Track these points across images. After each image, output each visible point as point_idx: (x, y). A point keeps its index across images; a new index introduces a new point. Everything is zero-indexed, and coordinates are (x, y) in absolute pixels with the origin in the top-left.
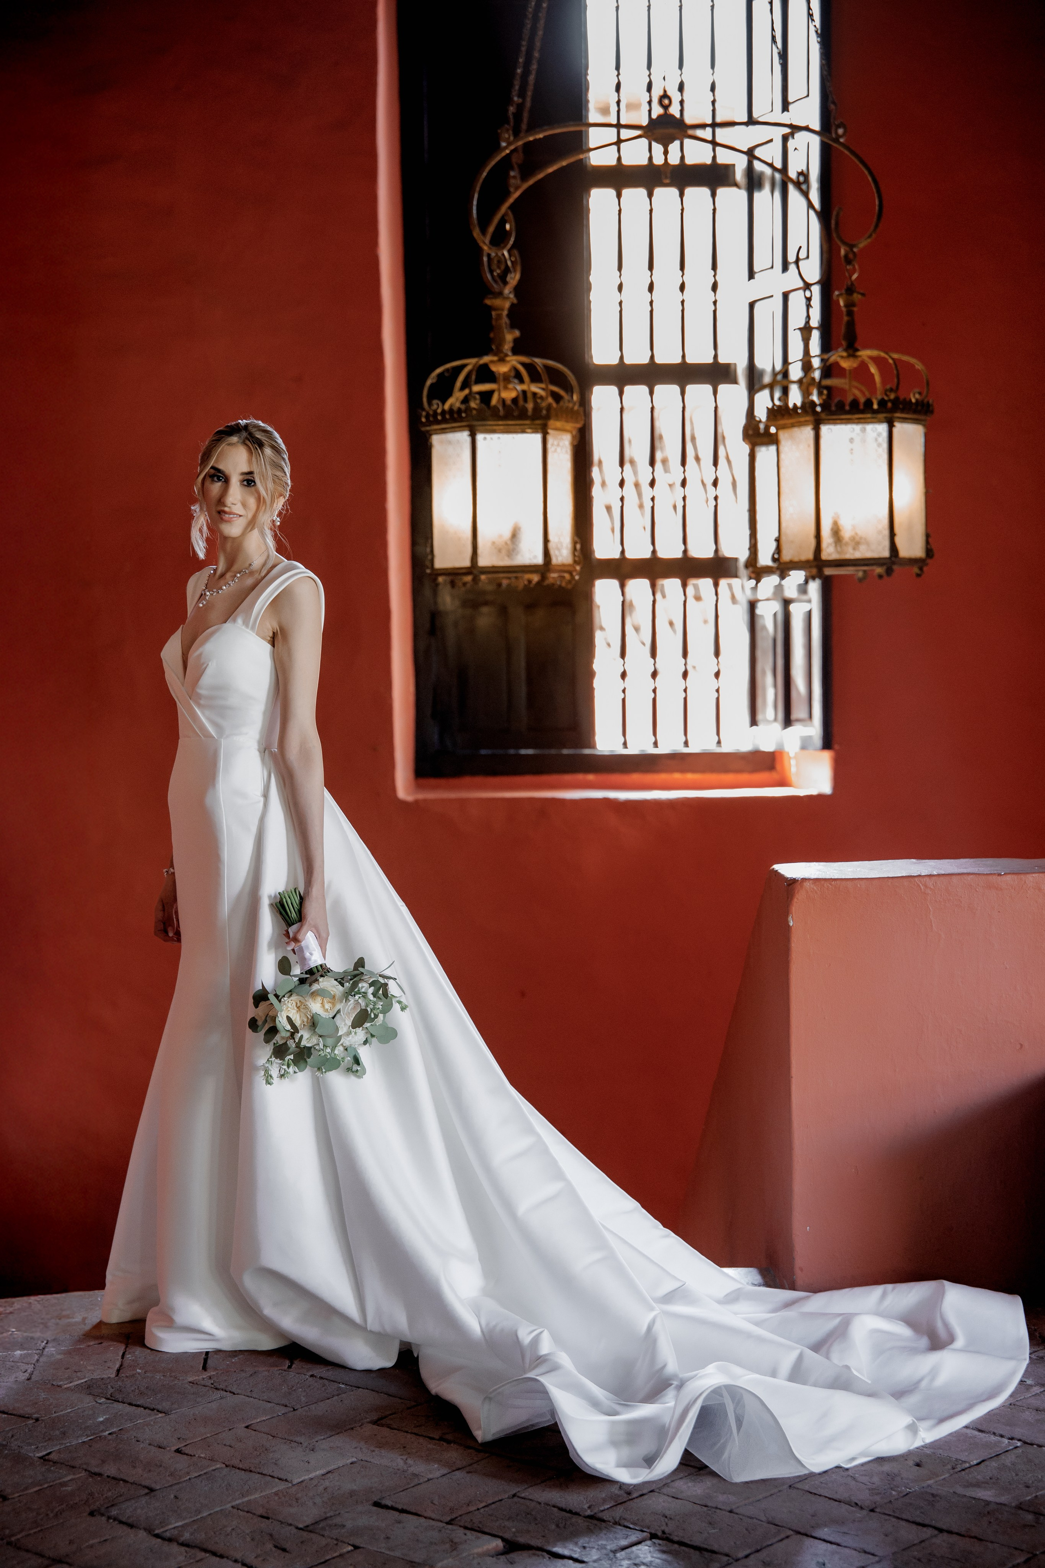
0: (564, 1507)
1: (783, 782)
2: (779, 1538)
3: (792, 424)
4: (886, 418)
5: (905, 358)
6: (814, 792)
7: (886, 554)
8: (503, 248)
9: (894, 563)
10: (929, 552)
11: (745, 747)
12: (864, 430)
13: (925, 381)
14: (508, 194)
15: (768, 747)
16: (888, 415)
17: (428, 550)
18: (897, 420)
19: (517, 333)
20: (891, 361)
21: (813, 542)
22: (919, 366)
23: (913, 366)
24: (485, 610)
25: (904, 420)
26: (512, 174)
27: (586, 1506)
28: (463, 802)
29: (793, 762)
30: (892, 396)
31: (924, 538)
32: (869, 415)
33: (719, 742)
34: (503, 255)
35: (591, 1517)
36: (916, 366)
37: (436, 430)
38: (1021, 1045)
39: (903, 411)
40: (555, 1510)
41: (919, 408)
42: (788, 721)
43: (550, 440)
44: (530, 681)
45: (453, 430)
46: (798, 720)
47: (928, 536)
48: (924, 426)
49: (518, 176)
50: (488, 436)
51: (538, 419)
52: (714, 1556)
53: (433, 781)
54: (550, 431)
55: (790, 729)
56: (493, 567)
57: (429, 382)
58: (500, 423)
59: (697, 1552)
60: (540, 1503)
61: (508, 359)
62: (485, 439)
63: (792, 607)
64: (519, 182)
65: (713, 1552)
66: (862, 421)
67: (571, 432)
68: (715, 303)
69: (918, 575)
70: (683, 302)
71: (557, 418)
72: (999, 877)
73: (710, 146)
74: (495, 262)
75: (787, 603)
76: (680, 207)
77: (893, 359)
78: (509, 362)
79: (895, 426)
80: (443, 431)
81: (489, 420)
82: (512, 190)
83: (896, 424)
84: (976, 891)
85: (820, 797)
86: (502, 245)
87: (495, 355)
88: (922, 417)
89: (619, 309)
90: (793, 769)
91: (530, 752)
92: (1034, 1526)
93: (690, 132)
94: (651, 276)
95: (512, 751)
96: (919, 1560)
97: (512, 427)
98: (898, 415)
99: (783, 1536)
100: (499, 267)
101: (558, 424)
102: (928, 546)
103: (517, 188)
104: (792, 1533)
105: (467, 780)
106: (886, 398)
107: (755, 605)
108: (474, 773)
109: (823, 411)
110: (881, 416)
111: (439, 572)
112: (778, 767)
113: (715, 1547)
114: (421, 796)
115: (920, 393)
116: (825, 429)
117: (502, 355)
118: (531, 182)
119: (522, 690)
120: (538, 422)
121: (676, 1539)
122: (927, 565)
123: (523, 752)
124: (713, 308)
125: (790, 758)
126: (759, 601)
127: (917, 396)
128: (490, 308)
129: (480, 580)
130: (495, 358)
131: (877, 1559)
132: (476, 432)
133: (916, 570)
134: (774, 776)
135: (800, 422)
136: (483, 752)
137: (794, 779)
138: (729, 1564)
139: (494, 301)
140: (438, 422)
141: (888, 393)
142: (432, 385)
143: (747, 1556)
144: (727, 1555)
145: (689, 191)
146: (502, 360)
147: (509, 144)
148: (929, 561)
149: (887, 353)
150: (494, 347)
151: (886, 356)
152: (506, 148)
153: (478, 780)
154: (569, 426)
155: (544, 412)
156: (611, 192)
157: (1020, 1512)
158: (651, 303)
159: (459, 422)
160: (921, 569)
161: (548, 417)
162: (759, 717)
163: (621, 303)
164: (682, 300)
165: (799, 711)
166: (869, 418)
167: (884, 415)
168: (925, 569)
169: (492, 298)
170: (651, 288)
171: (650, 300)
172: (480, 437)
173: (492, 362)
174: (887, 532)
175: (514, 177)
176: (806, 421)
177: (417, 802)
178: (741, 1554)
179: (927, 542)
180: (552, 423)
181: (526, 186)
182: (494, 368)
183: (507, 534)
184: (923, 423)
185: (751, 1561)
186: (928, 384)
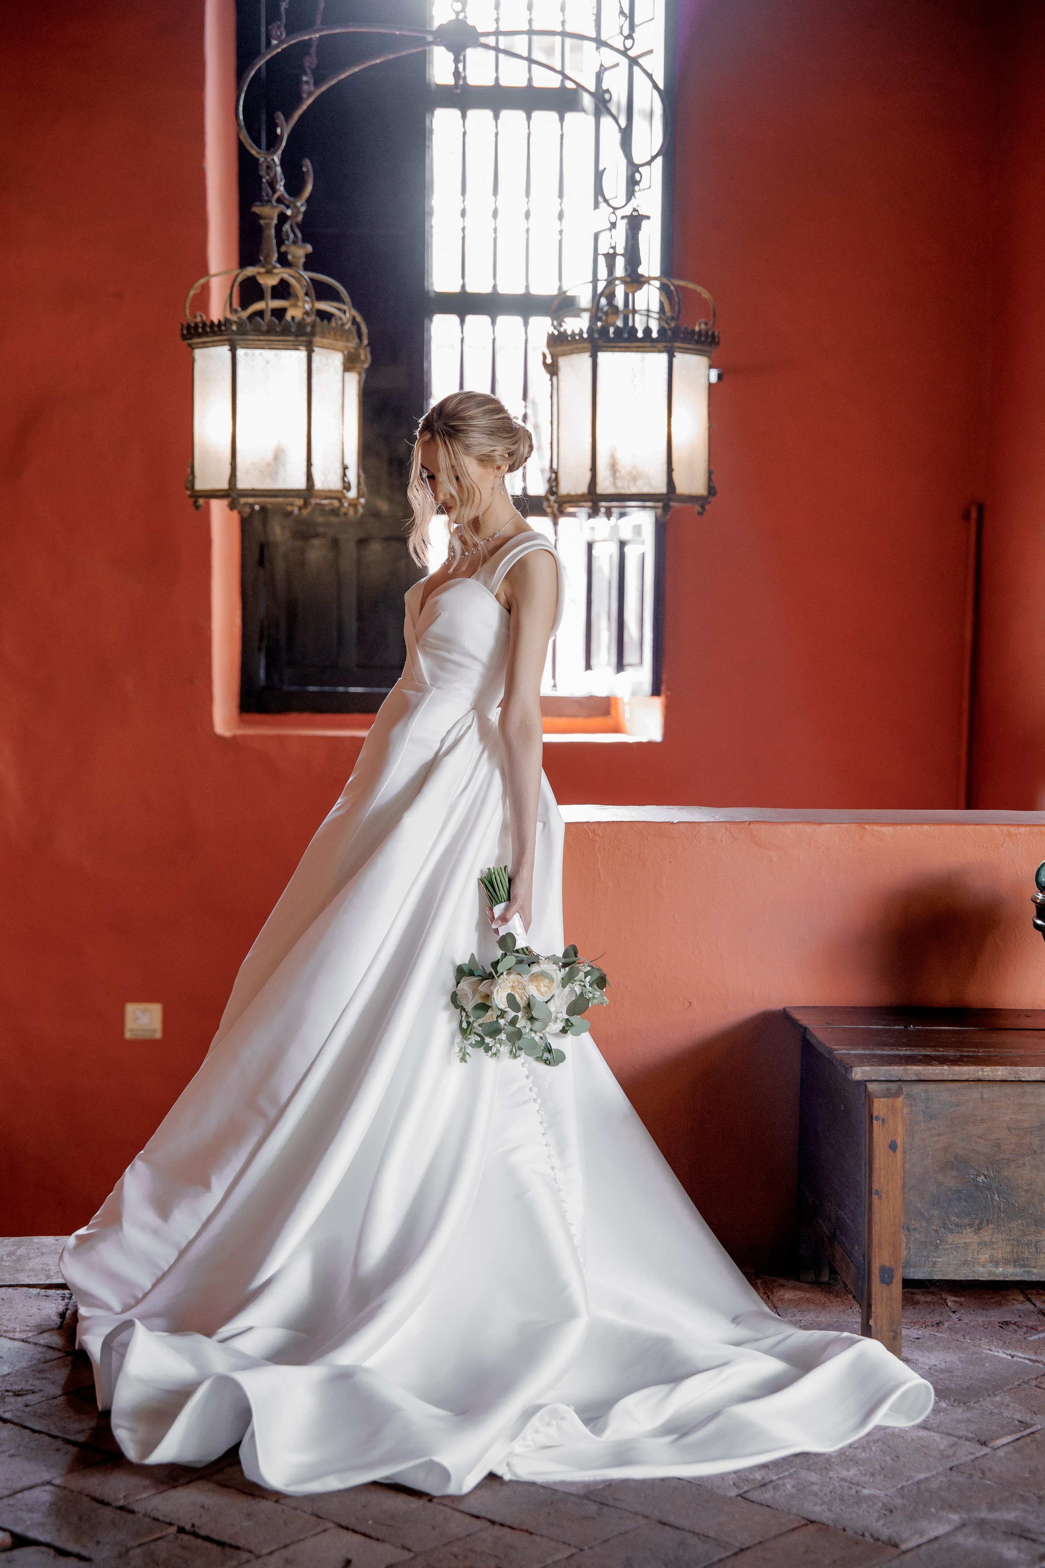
0: (97, 1495)
1: (617, 730)
2: (315, 1532)
3: (571, 350)
4: (665, 347)
5: (691, 286)
6: (644, 739)
7: (662, 489)
8: (274, 152)
9: (670, 500)
10: (712, 490)
11: (580, 692)
12: (643, 360)
13: (712, 312)
14: (299, 100)
15: (601, 692)
16: (668, 344)
17: (189, 470)
18: (677, 350)
19: (309, 248)
20: (672, 288)
21: (588, 475)
22: (706, 295)
23: (699, 294)
24: (316, 542)
25: (686, 351)
26: (305, 78)
27: (121, 1496)
28: (280, 739)
29: (627, 708)
30: (673, 324)
31: (707, 475)
32: (648, 344)
33: (555, 686)
34: (273, 160)
35: (121, 1508)
36: (703, 295)
37: (197, 343)
38: (690, 1004)
39: (683, 341)
40: (87, 1499)
41: (703, 339)
42: (620, 666)
43: (315, 357)
44: (360, 617)
45: (214, 344)
46: (631, 665)
47: (710, 473)
48: (709, 357)
49: (312, 82)
50: (249, 351)
51: (302, 335)
52: (236, 1552)
53: (257, 717)
54: (315, 349)
55: (622, 674)
56: (253, 490)
57: (192, 293)
58: (262, 338)
59: (220, 1549)
60: (72, 1492)
61: (276, 271)
62: (246, 354)
63: (627, 549)
64: (312, 88)
65: (237, 1548)
66: (641, 349)
67: (343, 352)
68: (561, 232)
69: (700, 514)
70: (528, 230)
71: (323, 336)
72: (671, 826)
73: (526, 63)
74: (264, 167)
75: (622, 544)
76: (527, 131)
77: (674, 286)
78: (277, 274)
79: (675, 356)
80: (205, 345)
81: (251, 335)
82: (304, 96)
83: (676, 354)
84: (647, 839)
85: (650, 744)
86: (273, 150)
87: (263, 266)
88: (707, 348)
89: (462, 235)
90: (627, 716)
91: (359, 690)
92: (593, 1518)
93: (483, 40)
94: (495, 202)
95: (341, 689)
96: (456, 1556)
97: (276, 343)
98: (678, 344)
99: (320, 1529)
100: (268, 174)
101: (325, 341)
102: (711, 484)
103: (310, 94)
104: (332, 1525)
105: (293, 717)
106: (666, 327)
107: (593, 546)
108: (301, 710)
109: (600, 338)
110: (661, 345)
111: (199, 494)
112: (613, 712)
113: (241, 1543)
114: (239, 732)
115: (706, 324)
116: (602, 356)
117: (270, 267)
118: (324, 88)
119: (352, 626)
120: (303, 338)
121: (203, 1532)
122: (709, 503)
123: (352, 690)
124: (559, 237)
125: (624, 704)
126: (596, 541)
127: (703, 326)
128: (258, 217)
129: (239, 503)
130: (262, 270)
131: (412, 1555)
132: (237, 347)
133: (698, 508)
134: (609, 721)
135: (578, 349)
136: (311, 688)
137: (627, 725)
138: (248, 1561)
139: (261, 209)
140: (200, 335)
141: (669, 321)
142: (195, 295)
143: (271, 1553)
144: (250, 1552)
145: (537, 115)
146: (269, 272)
147: (281, 42)
148: (711, 499)
149: (670, 281)
150: (262, 258)
151: (669, 283)
152: (277, 46)
153: (306, 717)
154: (340, 344)
155: (309, 329)
156: (456, 113)
157: (586, 1502)
158: (495, 230)
159: (220, 335)
160: (703, 507)
161: (313, 334)
162: (594, 661)
163: (463, 229)
164: (527, 228)
165: (630, 656)
166: (648, 347)
167: (664, 344)
168: (707, 507)
169: (260, 206)
170: (495, 214)
171: (494, 227)
172: (240, 352)
173: (259, 273)
174: (664, 467)
175: (307, 82)
176: (584, 348)
177: (234, 738)
178: (265, 1551)
179: (710, 479)
180: (317, 339)
181: (318, 92)
182: (261, 280)
183: (269, 457)
184: (708, 354)
185: (273, 1559)
186: (714, 314)
